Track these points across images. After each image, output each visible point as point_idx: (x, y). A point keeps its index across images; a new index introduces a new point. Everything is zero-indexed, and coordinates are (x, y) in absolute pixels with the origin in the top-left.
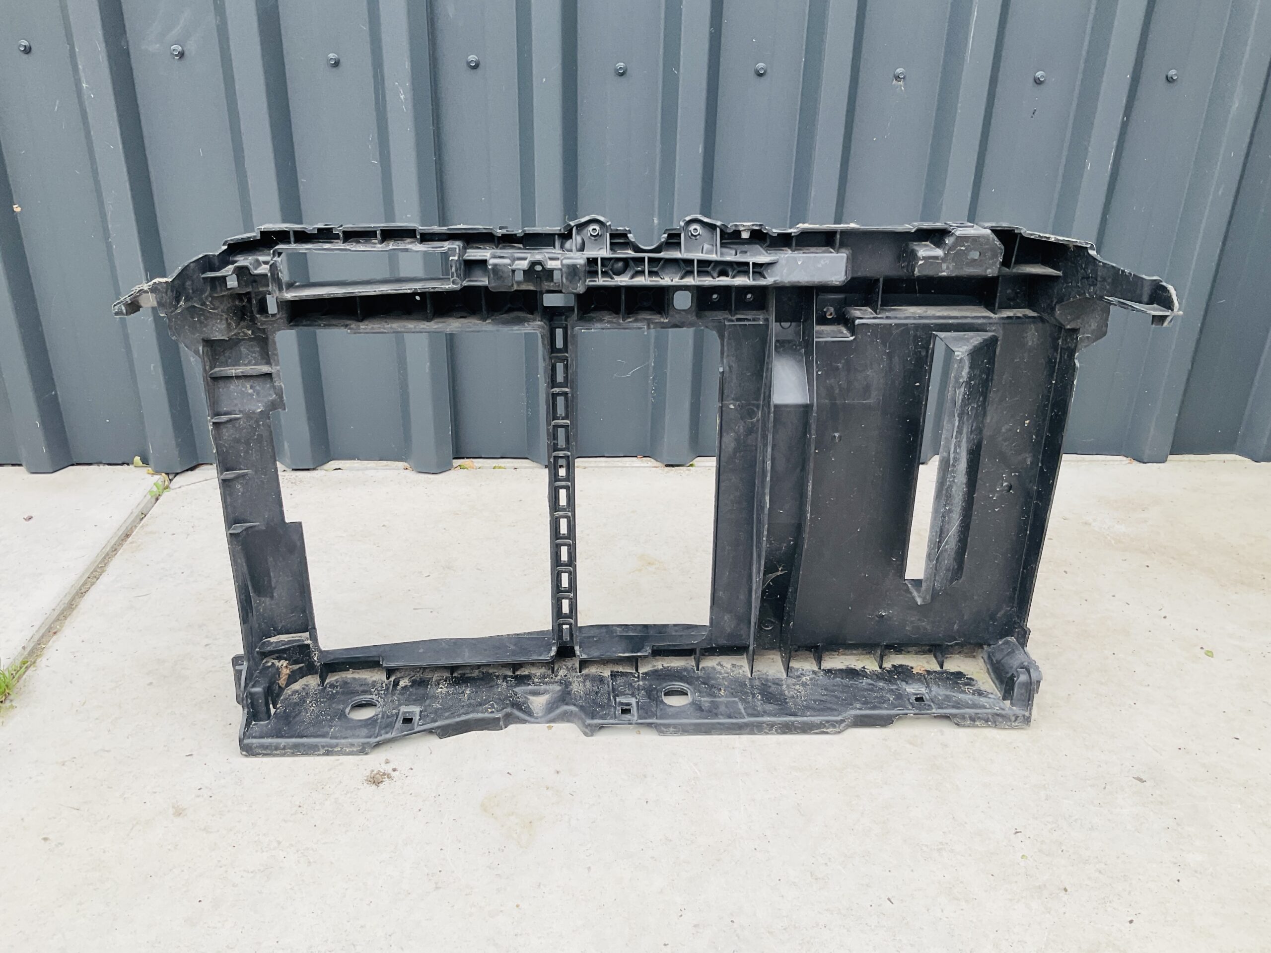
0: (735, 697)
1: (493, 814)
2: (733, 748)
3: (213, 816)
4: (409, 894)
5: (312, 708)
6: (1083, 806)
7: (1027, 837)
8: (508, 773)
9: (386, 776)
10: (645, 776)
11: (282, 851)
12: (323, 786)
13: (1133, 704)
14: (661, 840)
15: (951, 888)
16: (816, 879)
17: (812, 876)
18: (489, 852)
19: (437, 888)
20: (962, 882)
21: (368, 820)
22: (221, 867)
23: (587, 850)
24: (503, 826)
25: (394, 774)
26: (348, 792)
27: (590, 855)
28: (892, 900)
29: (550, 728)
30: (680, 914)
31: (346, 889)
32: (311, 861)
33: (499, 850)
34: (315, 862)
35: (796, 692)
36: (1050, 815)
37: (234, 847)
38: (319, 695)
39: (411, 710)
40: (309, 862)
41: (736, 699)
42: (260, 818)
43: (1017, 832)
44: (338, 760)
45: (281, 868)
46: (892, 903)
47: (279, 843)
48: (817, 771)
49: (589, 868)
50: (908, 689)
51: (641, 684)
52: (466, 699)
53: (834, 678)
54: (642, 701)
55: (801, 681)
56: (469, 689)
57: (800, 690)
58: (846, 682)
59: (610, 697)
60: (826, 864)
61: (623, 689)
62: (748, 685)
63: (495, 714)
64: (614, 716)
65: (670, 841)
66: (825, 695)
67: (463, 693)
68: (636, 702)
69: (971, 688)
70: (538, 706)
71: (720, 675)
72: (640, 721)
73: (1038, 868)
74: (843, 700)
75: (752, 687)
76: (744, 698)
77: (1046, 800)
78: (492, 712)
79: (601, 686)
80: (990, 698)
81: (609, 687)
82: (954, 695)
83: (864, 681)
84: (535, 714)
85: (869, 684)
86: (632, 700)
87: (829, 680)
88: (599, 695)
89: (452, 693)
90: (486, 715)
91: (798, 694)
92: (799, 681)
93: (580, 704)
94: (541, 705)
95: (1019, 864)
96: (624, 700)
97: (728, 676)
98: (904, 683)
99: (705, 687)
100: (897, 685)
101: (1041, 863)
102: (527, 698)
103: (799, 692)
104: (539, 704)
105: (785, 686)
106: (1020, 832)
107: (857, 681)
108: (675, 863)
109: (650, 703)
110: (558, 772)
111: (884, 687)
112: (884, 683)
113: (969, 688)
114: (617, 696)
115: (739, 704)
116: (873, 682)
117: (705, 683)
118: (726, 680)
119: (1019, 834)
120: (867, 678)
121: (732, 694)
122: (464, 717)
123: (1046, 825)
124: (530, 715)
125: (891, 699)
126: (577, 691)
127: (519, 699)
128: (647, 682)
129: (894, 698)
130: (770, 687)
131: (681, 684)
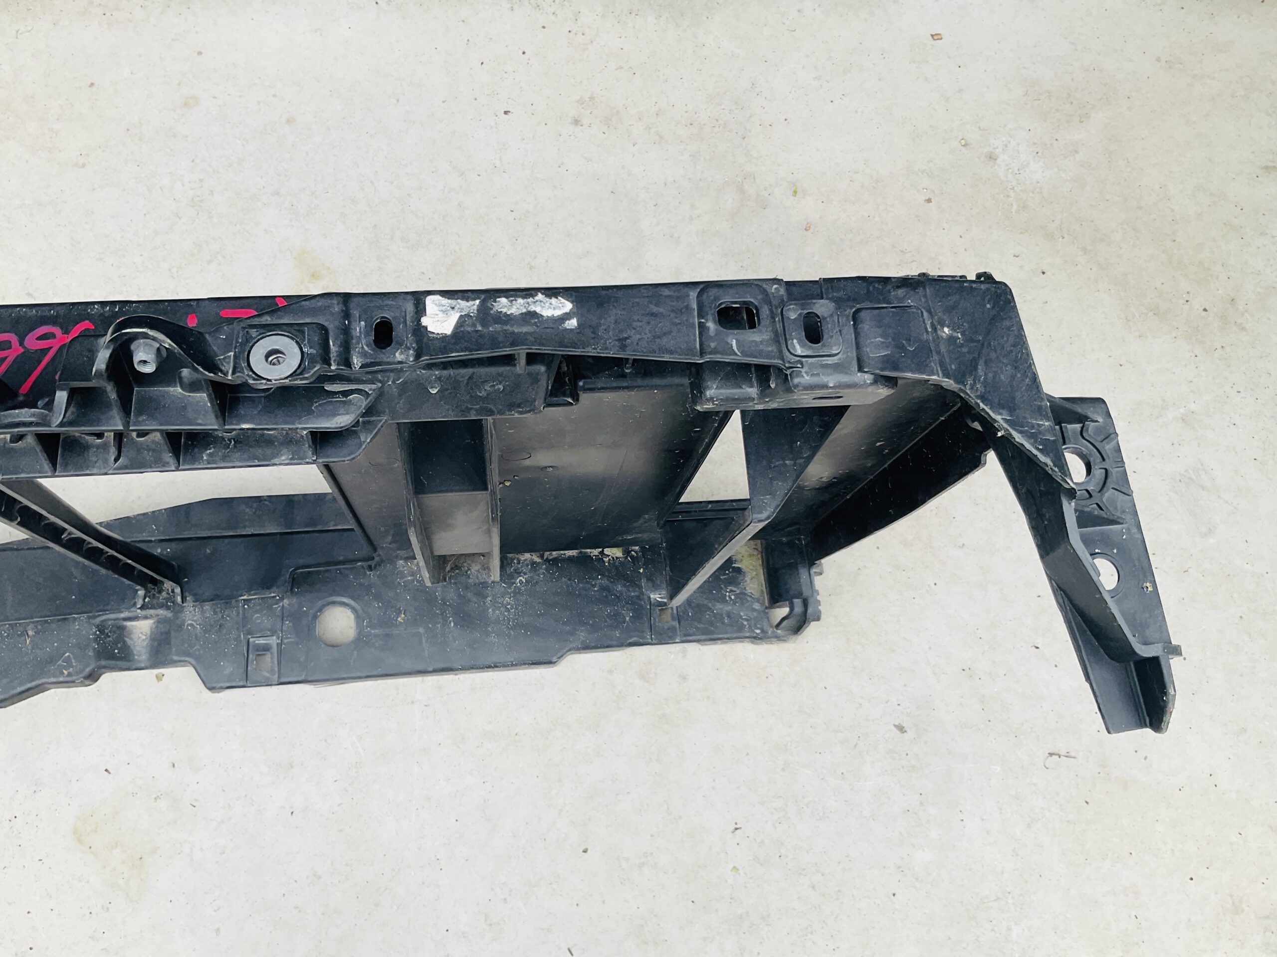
0: (419, 626)
1: (90, 847)
6: (822, 779)
7: (747, 835)
8: (106, 770)
10: (291, 766)
13: (933, 585)
14: (307, 877)
15: (642, 926)
16: (491, 925)
17: (486, 920)
18: (91, 913)
20: (656, 916)
24: (104, 867)
27: (218, 909)
28: (573, 952)
29: (159, 678)
33: (103, 907)
35: (503, 610)
36: (781, 797)
41: (420, 630)
43: (736, 829)
46: (572, 955)
49: (218, 930)
50: (652, 596)
51: (286, 605)
52: (30, 647)
53: (559, 578)
54: (286, 641)
55: (513, 587)
56: (31, 626)
57: (509, 607)
58: (575, 586)
59: (240, 636)
60: (505, 899)
61: (259, 619)
62: (439, 598)
63: (74, 678)
64: (245, 676)
65: (320, 877)
66: (541, 614)
67: (25, 633)
68: (278, 644)
69: (734, 589)
70: (139, 638)
71: (401, 578)
72: (283, 680)
73: (746, 887)
74: (564, 623)
75: (445, 603)
76: (430, 626)
77: (783, 770)
78: (69, 675)
79: (226, 613)
80: (754, 610)
81: (238, 613)
82: (710, 605)
83: (598, 582)
84: (135, 652)
85: (603, 588)
86: (273, 641)
87: (552, 581)
88: (224, 631)
89: (8, 635)
90: (61, 679)
91: (506, 613)
92: (510, 588)
93: (197, 653)
94: (144, 637)
95: (726, 881)
96: (262, 641)
97: (413, 581)
98: (650, 584)
99: (379, 607)
100: (640, 587)
101: (751, 878)
102: (122, 628)
103: (508, 610)
104: (140, 635)
105: (489, 598)
106: (740, 828)
107: (588, 583)
108: (323, 914)
109: (297, 644)
110: (174, 766)
111: (622, 594)
112: (624, 586)
113: (731, 591)
114: (249, 634)
115: (424, 640)
116: (610, 585)
117: (378, 597)
118: (409, 590)
119: (738, 831)
120: (603, 575)
121: (416, 619)
122: (29, 685)
123: (772, 813)
124: (129, 661)
125: (627, 619)
126: (191, 625)
127: (109, 637)
128: (295, 600)
129: (631, 617)
130: (469, 600)
131: (346, 600)
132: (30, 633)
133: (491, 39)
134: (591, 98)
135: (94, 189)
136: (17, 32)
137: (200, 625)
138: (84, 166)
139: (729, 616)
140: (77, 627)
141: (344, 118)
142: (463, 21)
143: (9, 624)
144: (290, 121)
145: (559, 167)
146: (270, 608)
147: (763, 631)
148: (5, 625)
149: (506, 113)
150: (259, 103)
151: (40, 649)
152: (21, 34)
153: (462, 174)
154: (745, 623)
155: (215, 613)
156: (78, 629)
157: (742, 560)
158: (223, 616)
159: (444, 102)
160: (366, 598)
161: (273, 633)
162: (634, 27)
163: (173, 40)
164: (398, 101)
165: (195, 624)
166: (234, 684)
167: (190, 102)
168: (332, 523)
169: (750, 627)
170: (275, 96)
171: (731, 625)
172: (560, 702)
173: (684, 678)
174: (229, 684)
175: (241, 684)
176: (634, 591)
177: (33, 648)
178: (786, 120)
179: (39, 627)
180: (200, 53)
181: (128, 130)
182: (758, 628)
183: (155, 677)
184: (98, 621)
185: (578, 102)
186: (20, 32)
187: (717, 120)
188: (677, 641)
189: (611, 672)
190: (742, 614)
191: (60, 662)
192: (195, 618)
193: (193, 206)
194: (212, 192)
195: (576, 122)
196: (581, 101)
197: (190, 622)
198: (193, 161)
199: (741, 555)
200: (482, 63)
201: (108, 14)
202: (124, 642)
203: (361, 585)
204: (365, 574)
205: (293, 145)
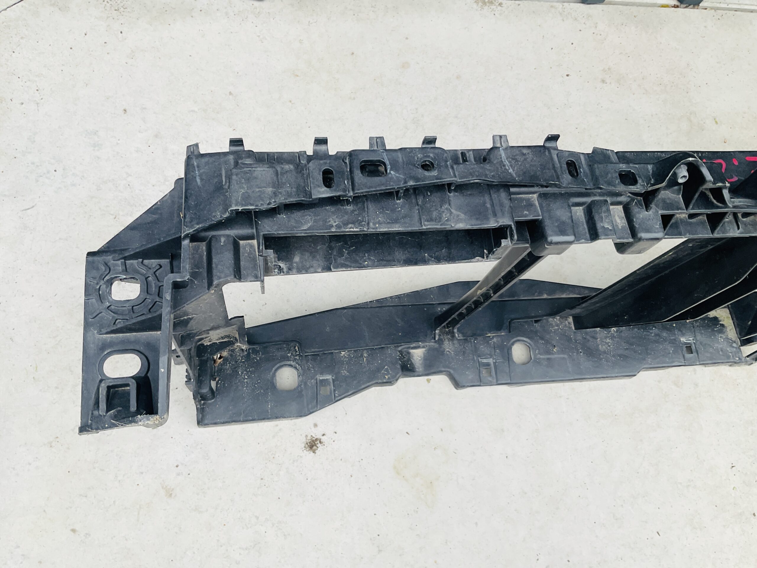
0: (564, 354)
1: (404, 477)
2: (560, 397)
3: (198, 494)
4: (362, 558)
5: (246, 380)
7: (738, 470)
8: (407, 433)
9: (318, 442)
10: (503, 431)
11: (262, 525)
12: (273, 456)
14: (519, 493)
15: (692, 519)
16: (616, 519)
17: (614, 517)
18: (408, 514)
19: (380, 551)
20: (699, 514)
21: (316, 489)
22: (221, 546)
23: (473, 506)
24: (412, 488)
25: (323, 439)
26: (294, 461)
27: (475, 512)
28: (660, 533)
29: (429, 381)
30: (537, 559)
31: (318, 558)
32: (286, 534)
33: (414, 511)
34: (289, 535)
35: (607, 346)
36: (752, 449)
37: (225, 525)
38: (246, 363)
39: (325, 378)
40: (285, 535)
41: (566, 356)
42: (235, 493)
43: (733, 467)
44: (277, 426)
45: (266, 542)
46: (659, 535)
47: (257, 518)
48: (616, 417)
49: (476, 524)
50: (682, 339)
51: (495, 341)
52: (366, 363)
53: (633, 329)
54: (498, 361)
55: (610, 333)
56: (365, 351)
57: (609, 344)
58: (641, 333)
59: (474, 358)
60: (622, 505)
61: (483, 348)
62: (573, 339)
63: (391, 380)
64: (479, 380)
65: (526, 493)
66: (627, 349)
67: (362, 355)
68: (494, 362)
69: (722, 336)
70: (417, 359)
71: (552, 327)
72: (499, 382)
73: (741, 498)
74: (639, 354)
75: (576, 342)
76: (571, 354)
77: (752, 435)
78: (389, 378)
79: (466, 345)
80: (733, 347)
81: (472, 346)
82: (712, 344)
83: (653, 331)
84: (416, 367)
85: (656, 335)
86: (491, 361)
87: (629, 330)
88: (466, 355)
89: (354, 357)
90: (385, 381)
91: (608, 348)
92: (608, 334)
93: (453, 367)
94: (420, 359)
95: (731, 495)
96: (485, 361)
97: (558, 329)
98: (680, 333)
99: (542, 343)
100: (675, 334)
101: (743, 493)
102: (409, 353)
103: (609, 346)
104: (418, 357)
105: (599, 340)
106: (735, 466)
107: (648, 332)
108: (530, 514)
109: (504, 363)
110: (442, 430)
111: (666, 338)
112: (667, 333)
113: (721, 337)
114: (479, 356)
115: (568, 362)
116: (659, 333)
117: (542, 338)
118: (557, 334)
119: (734, 468)
120: (655, 327)
121: (562, 351)
122: (368, 384)
123: (749, 458)
124: (414, 372)
125: (671, 351)
126: (449, 351)
127: (405, 358)
128: (499, 339)
129: (673, 351)
130: (589, 341)
131: (525, 339)
132: (365, 355)
133: (555, 36)
134: (609, 69)
135: (361, 112)
136: (309, 22)
137: (453, 351)
138: (354, 99)
139: (722, 351)
140: (390, 352)
141: (486, 77)
142: (539, 26)
143: (354, 350)
144: (458, 77)
145: (598, 105)
146: (488, 342)
147: (740, 359)
148: (351, 351)
149: (568, 75)
150: (441, 67)
151: (372, 364)
152: (311, 24)
153: (549, 108)
154: (730, 354)
155: (460, 345)
156: (390, 353)
157: (724, 320)
158: (464, 347)
159: (535, 69)
160: (535, 338)
161: (491, 356)
162: (625, 32)
163: (392, 31)
164: (512, 68)
165: (450, 351)
166: (475, 384)
167: (405, 66)
168: (522, 296)
169: (733, 356)
170: (449, 63)
171: (723, 355)
172: (636, 397)
173: (696, 385)
174: (472, 384)
175: (478, 384)
176: (672, 336)
177: (368, 364)
178: (707, 84)
179: (370, 352)
180: (407, 38)
181: (375, 80)
182: (737, 357)
183: (426, 381)
184: (400, 349)
185: (602, 70)
186: (310, 22)
187: (673, 83)
188: (698, 364)
189: (659, 382)
190: (728, 349)
191: (383, 371)
192: (450, 348)
193: (414, 123)
194: (423, 116)
195: (603, 81)
196: (604, 70)
197: (447, 350)
198: (411, 98)
199: (723, 317)
200: (552, 49)
201: (356, 15)
202: (411, 361)
203: (531, 331)
204: (533, 325)
205: (461, 91)
